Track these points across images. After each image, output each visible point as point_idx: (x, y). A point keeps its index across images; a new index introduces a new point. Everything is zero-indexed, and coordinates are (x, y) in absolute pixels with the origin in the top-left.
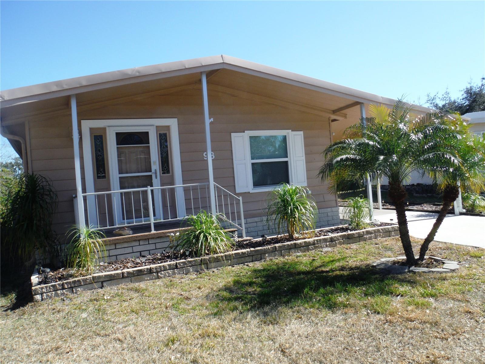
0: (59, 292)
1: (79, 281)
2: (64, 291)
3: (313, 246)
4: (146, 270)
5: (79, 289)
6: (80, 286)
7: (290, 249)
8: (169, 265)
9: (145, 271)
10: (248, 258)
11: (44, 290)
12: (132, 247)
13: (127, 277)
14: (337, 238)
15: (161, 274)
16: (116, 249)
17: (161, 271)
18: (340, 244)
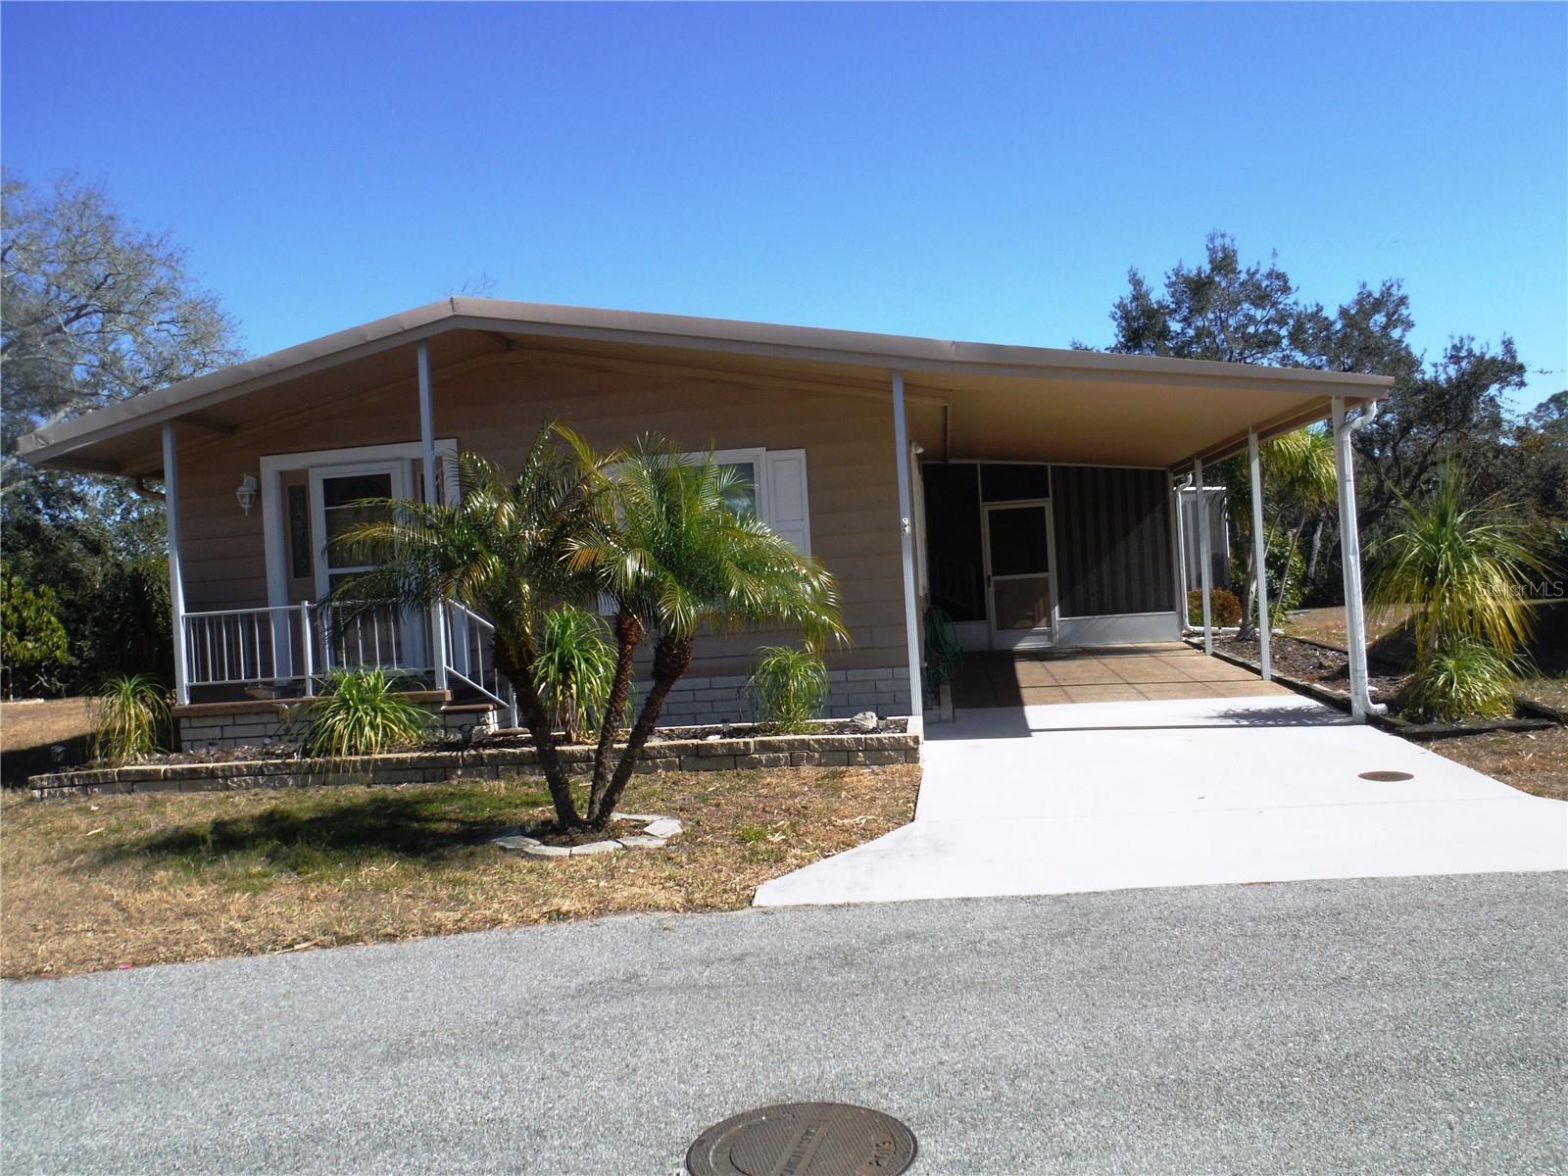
0: (66, 790)
1: (95, 775)
2: (74, 790)
3: (583, 765)
4: (204, 771)
5: (96, 790)
6: (96, 784)
7: (522, 764)
8: (247, 766)
9: (201, 772)
10: (413, 772)
11: (45, 783)
12: (265, 724)
13: (172, 779)
14: (659, 752)
15: (233, 782)
16: (235, 725)
17: (233, 776)
18: (668, 767)
